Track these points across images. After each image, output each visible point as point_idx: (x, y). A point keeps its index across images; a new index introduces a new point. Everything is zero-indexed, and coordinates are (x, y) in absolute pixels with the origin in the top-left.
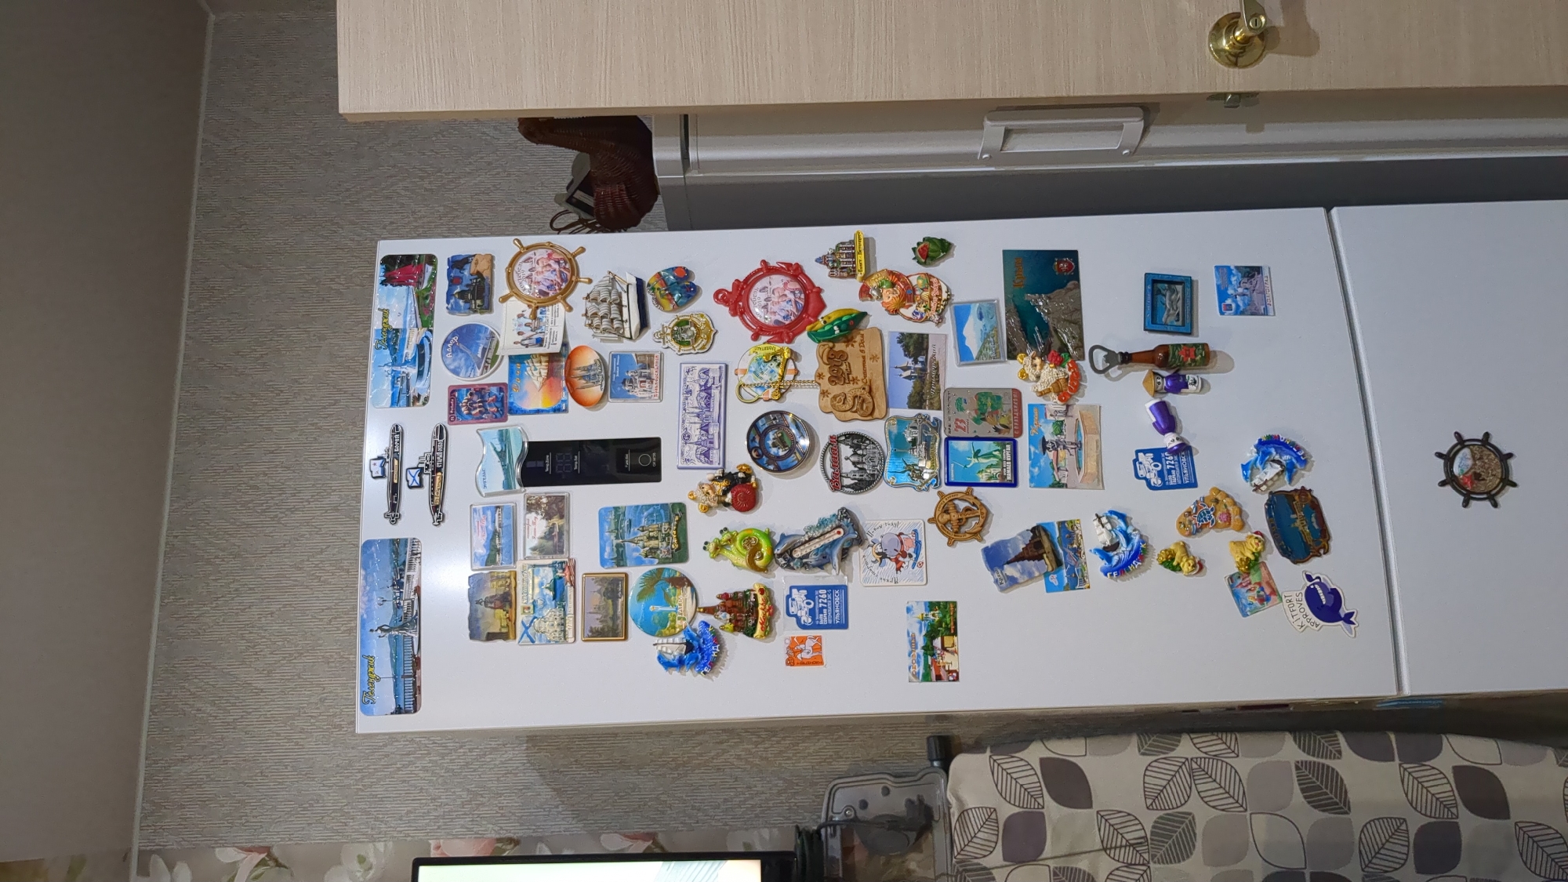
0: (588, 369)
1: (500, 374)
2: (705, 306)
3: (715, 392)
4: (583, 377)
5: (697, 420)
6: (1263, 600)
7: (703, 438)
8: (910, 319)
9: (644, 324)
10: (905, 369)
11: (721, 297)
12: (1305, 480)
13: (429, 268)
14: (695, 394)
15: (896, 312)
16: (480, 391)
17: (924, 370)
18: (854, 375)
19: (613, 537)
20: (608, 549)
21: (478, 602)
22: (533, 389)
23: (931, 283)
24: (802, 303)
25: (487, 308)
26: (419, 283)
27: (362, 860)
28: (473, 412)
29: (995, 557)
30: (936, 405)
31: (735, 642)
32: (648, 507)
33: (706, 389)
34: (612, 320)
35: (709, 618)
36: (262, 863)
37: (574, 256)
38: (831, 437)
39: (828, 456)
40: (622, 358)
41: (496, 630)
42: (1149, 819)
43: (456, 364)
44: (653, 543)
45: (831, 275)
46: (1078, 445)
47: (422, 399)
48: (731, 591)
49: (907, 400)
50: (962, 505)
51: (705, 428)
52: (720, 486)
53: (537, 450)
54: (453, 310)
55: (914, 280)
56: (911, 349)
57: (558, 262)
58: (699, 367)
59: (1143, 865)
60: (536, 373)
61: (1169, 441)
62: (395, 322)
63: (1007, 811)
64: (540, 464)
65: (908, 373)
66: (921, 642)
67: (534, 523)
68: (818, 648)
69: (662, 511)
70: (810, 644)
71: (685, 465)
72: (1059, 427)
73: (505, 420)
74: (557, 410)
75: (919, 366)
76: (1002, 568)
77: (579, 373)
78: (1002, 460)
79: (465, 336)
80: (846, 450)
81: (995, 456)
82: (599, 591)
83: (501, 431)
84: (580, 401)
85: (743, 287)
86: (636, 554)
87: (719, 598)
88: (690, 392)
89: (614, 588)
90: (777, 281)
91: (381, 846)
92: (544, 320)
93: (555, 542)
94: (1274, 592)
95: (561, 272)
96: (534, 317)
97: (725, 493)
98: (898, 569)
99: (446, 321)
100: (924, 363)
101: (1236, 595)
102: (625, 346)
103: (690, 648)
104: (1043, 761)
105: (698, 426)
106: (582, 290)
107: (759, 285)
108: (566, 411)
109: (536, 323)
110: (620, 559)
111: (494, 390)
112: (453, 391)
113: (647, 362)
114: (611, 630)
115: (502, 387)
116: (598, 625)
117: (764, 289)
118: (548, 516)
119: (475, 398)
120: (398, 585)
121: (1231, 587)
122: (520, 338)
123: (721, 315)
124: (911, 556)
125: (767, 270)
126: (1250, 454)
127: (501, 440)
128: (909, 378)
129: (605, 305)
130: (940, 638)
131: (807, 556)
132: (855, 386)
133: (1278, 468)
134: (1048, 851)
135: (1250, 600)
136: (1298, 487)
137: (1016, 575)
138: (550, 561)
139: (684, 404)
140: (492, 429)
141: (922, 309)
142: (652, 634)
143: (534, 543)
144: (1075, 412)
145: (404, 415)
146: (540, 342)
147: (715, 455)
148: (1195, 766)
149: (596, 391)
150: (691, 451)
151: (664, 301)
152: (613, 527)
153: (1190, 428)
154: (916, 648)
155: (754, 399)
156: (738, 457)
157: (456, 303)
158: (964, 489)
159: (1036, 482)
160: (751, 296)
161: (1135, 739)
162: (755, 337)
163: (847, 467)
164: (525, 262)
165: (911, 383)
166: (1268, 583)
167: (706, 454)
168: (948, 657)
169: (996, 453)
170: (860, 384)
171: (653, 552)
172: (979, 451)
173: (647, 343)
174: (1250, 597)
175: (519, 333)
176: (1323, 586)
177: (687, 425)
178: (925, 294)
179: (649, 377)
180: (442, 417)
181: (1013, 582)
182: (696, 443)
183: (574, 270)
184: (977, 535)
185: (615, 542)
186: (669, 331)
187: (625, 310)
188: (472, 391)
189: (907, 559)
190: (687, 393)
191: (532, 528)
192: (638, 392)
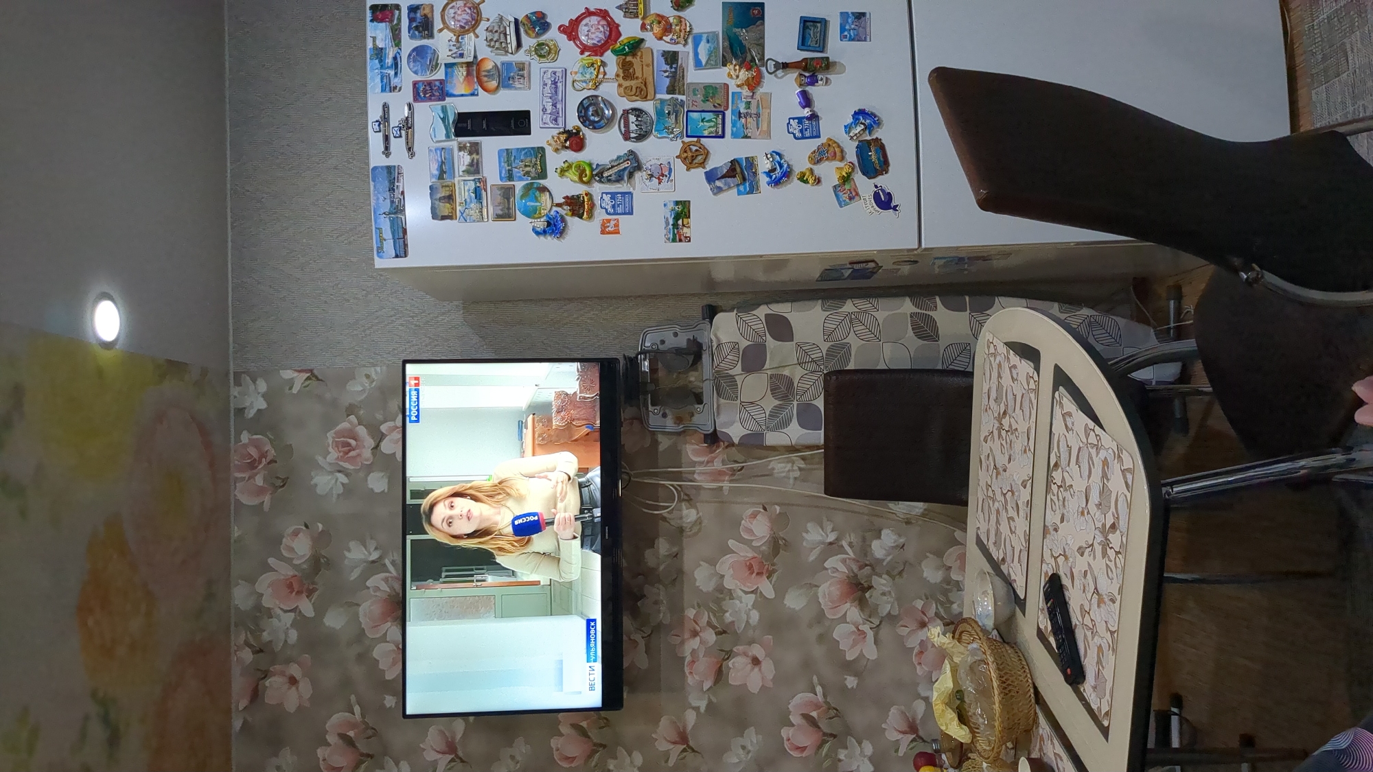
0: (488, 71)
1: (440, 74)
2: (554, 35)
3: (559, 85)
4: (486, 76)
5: (550, 100)
6: (851, 199)
7: (554, 111)
8: (668, 43)
9: (519, 45)
10: (665, 72)
11: (562, 29)
12: (878, 134)
13: (397, 12)
14: (549, 85)
15: (661, 39)
16: (430, 83)
17: (676, 72)
18: (637, 75)
19: (506, 165)
20: (504, 172)
21: (436, 200)
22: (459, 83)
23: (681, 22)
24: (608, 33)
25: (431, 36)
26: (391, 21)
27: (368, 376)
28: (427, 96)
29: (711, 177)
30: (682, 92)
31: (573, 222)
32: (524, 149)
33: (555, 83)
34: (501, 43)
35: (559, 209)
36: (308, 378)
37: (479, 4)
38: (624, 110)
39: (622, 121)
40: (508, 65)
41: (446, 214)
42: (825, 347)
43: (416, 68)
44: (528, 169)
45: (625, 16)
46: (758, 115)
47: (398, 88)
48: (570, 195)
49: (666, 89)
50: (694, 148)
51: (554, 105)
52: (563, 137)
53: (462, 117)
54: (412, 37)
55: (671, 20)
56: (669, 60)
57: (470, 8)
58: (550, 70)
59: (820, 371)
60: (461, 73)
61: (806, 112)
62: (380, 45)
63: (744, 343)
64: (465, 125)
65: (667, 74)
66: (671, 222)
67: (463, 157)
68: (617, 225)
69: (532, 152)
70: (612, 223)
71: (544, 126)
72: (748, 103)
73: (444, 100)
74: (473, 94)
75: (673, 70)
76: (714, 182)
77: (484, 73)
78: (717, 124)
79: (419, 52)
80: (632, 118)
81: (713, 121)
82: (500, 195)
83: (442, 107)
84: (485, 89)
85: (575, 23)
86: (518, 175)
87: (564, 198)
88: (546, 85)
89: (507, 193)
90: (594, 20)
91: (378, 369)
92: (463, 43)
93: (474, 168)
94: (857, 194)
95: (472, 15)
96: (457, 41)
97: (566, 141)
98: (659, 183)
99: (409, 44)
100: (676, 68)
101: (837, 195)
102: (509, 58)
103: (549, 224)
104: (767, 316)
105: (551, 104)
106: (483, 25)
107: (584, 22)
108: (477, 95)
109: (458, 45)
110: (510, 177)
111: (437, 83)
112: (415, 84)
113: (521, 67)
114: (506, 215)
115: (441, 82)
116: (500, 212)
117: (586, 25)
118: (470, 153)
119: (428, 88)
120: (392, 190)
121: (835, 192)
122: (450, 53)
123: (562, 39)
124: (666, 176)
125: (588, 13)
126: (850, 120)
127: (443, 112)
128: (667, 77)
129: (497, 34)
130: (681, 220)
131: (610, 176)
132: (637, 81)
133: (863, 127)
134: (767, 366)
135: (844, 198)
136: (874, 137)
137: (722, 185)
138: (473, 178)
139: (543, 91)
140: (438, 105)
141: (675, 37)
142: (529, 217)
143: (464, 168)
144: (757, 96)
145: (388, 97)
146: (462, 55)
147: (560, 120)
148: (853, 317)
149: (494, 84)
150: (547, 118)
151: (530, 32)
152: (506, 160)
153: (818, 106)
154: (669, 225)
155: (581, 89)
156: (573, 121)
157: (414, 33)
158: (695, 139)
159: (734, 135)
160: (579, 29)
161: (820, 301)
162: (582, 53)
163: (633, 127)
164: (451, 8)
165: (668, 80)
166: (855, 190)
167: (556, 120)
168: (685, 230)
169: (714, 120)
170: (640, 80)
171: (528, 173)
172: (704, 118)
173: (521, 56)
174: (845, 197)
175: (450, 50)
176: (883, 191)
177: (544, 103)
178: (678, 28)
179: (522, 76)
180: (411, 99)
181: (720, 190)
182: (550, 114)
183: (479, 13)
184: (702, 164)
185: (507, 168)
186: (533, 49)
187: (508, 37)
188: (426, 83)
189: (665, 178)
190: (544, 85)
191: (462, 160)
192: (517, 85)
